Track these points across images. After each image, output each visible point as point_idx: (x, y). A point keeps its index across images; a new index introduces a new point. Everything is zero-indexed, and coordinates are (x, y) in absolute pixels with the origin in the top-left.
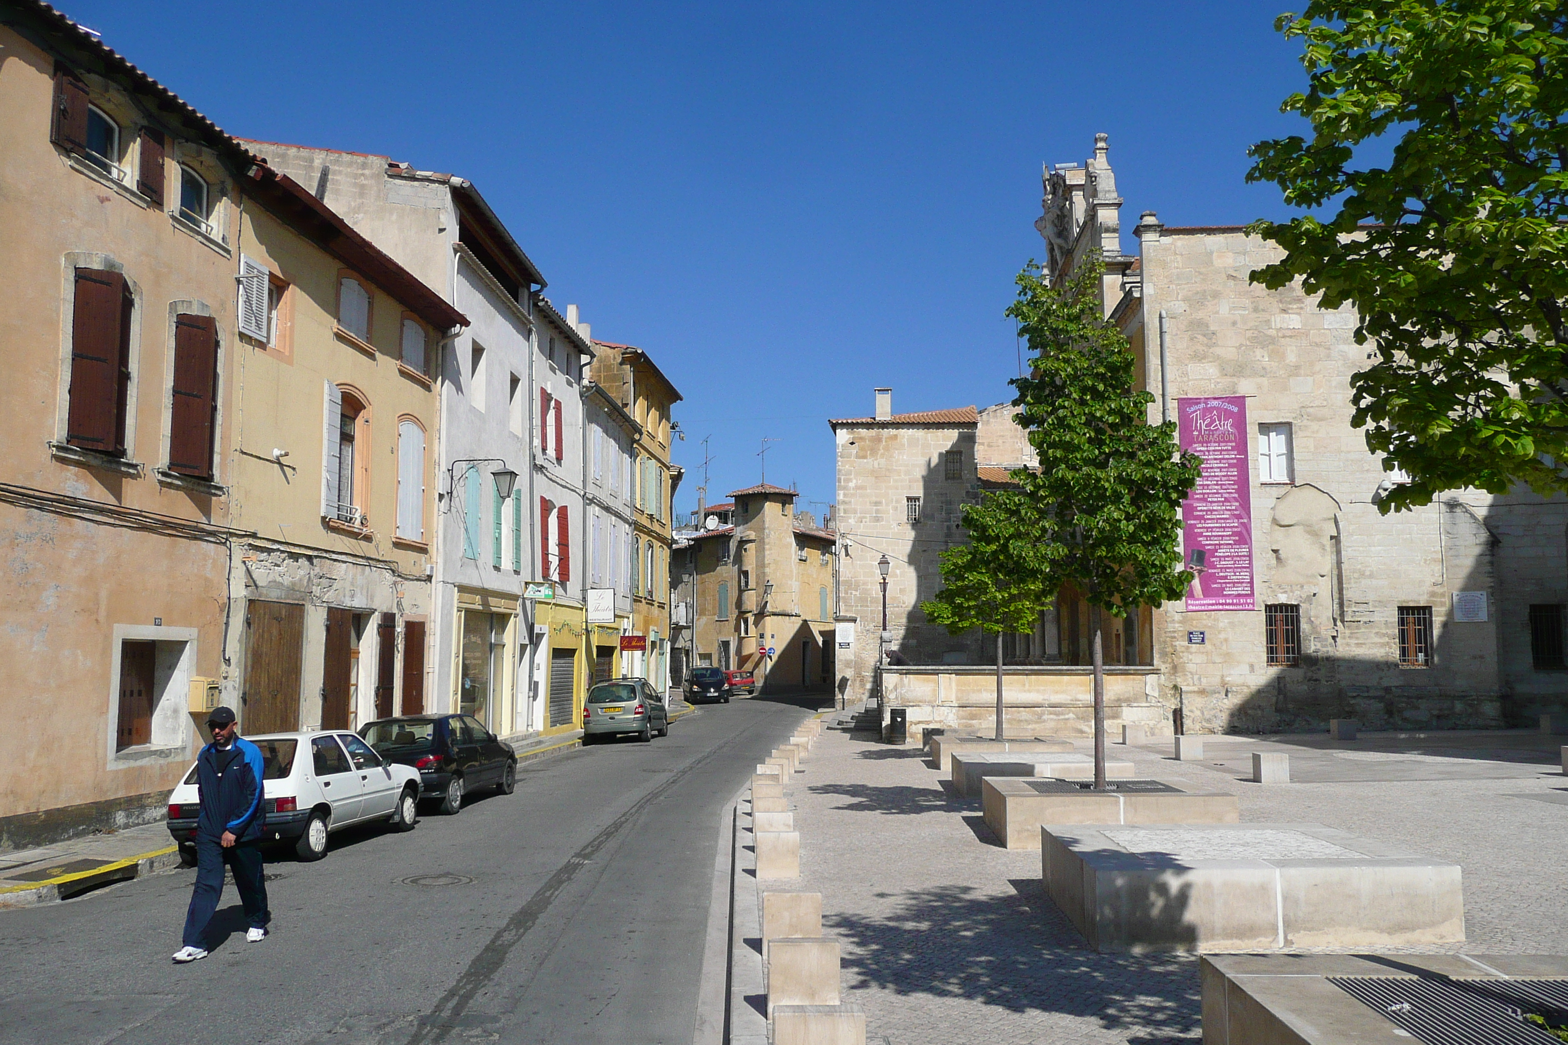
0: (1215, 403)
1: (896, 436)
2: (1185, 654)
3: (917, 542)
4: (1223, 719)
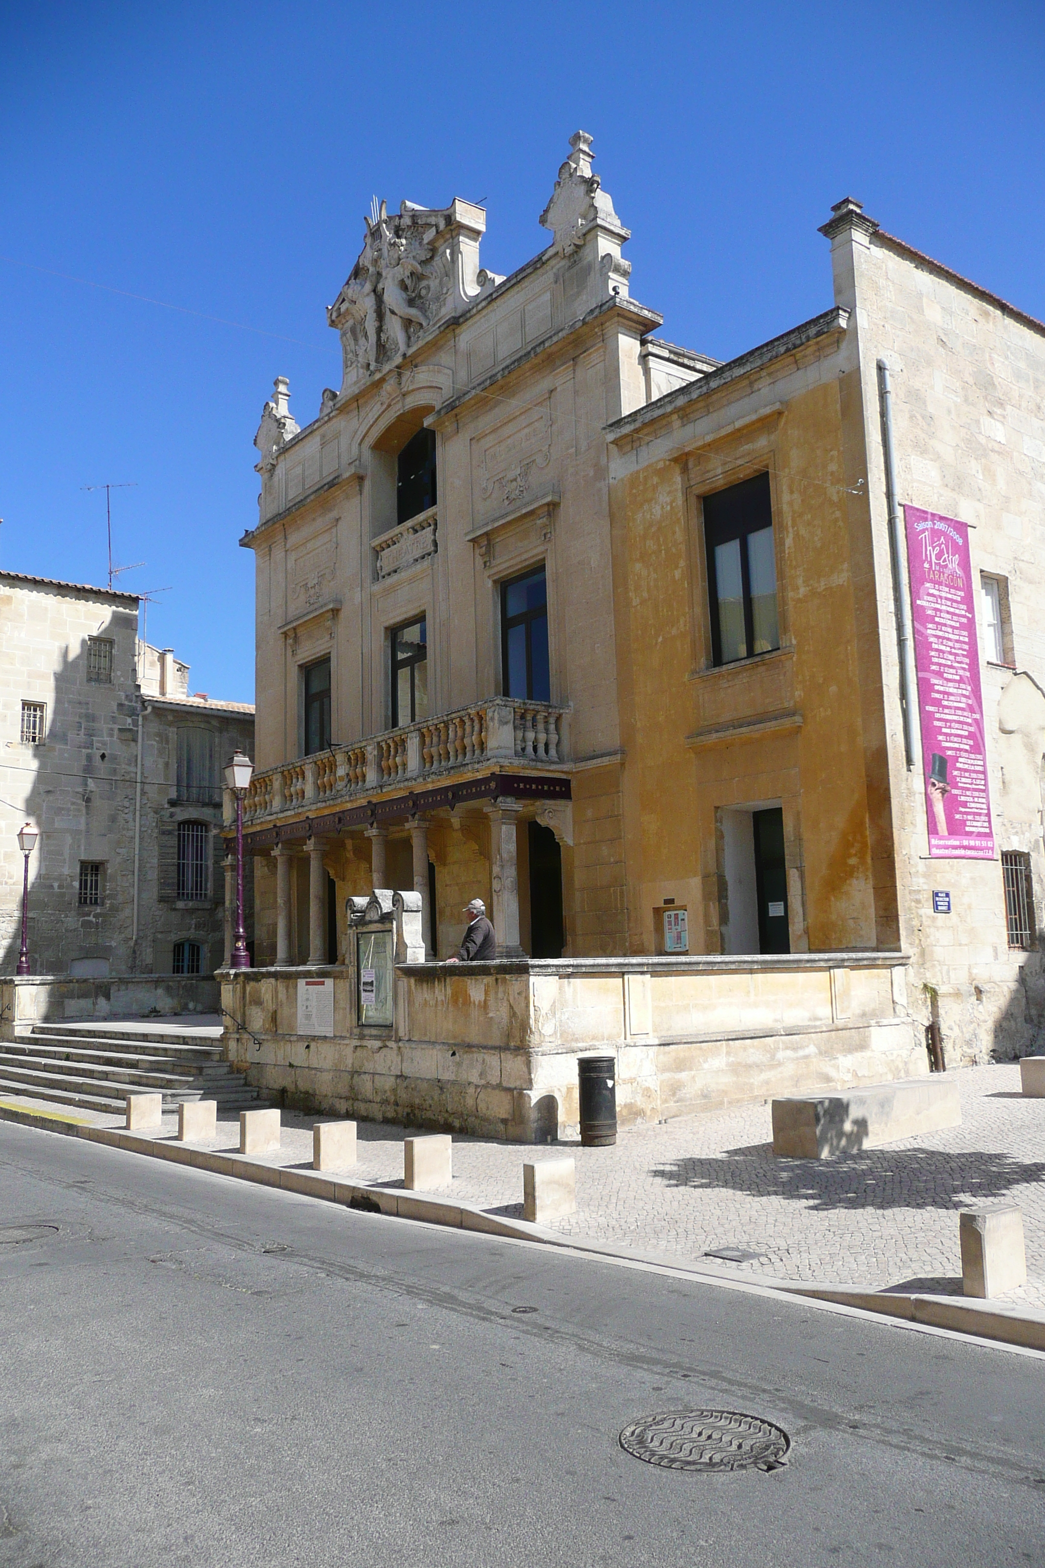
0: (940, 526)
1: (9, 599)
2: (932, 930)
3: (41, 778)
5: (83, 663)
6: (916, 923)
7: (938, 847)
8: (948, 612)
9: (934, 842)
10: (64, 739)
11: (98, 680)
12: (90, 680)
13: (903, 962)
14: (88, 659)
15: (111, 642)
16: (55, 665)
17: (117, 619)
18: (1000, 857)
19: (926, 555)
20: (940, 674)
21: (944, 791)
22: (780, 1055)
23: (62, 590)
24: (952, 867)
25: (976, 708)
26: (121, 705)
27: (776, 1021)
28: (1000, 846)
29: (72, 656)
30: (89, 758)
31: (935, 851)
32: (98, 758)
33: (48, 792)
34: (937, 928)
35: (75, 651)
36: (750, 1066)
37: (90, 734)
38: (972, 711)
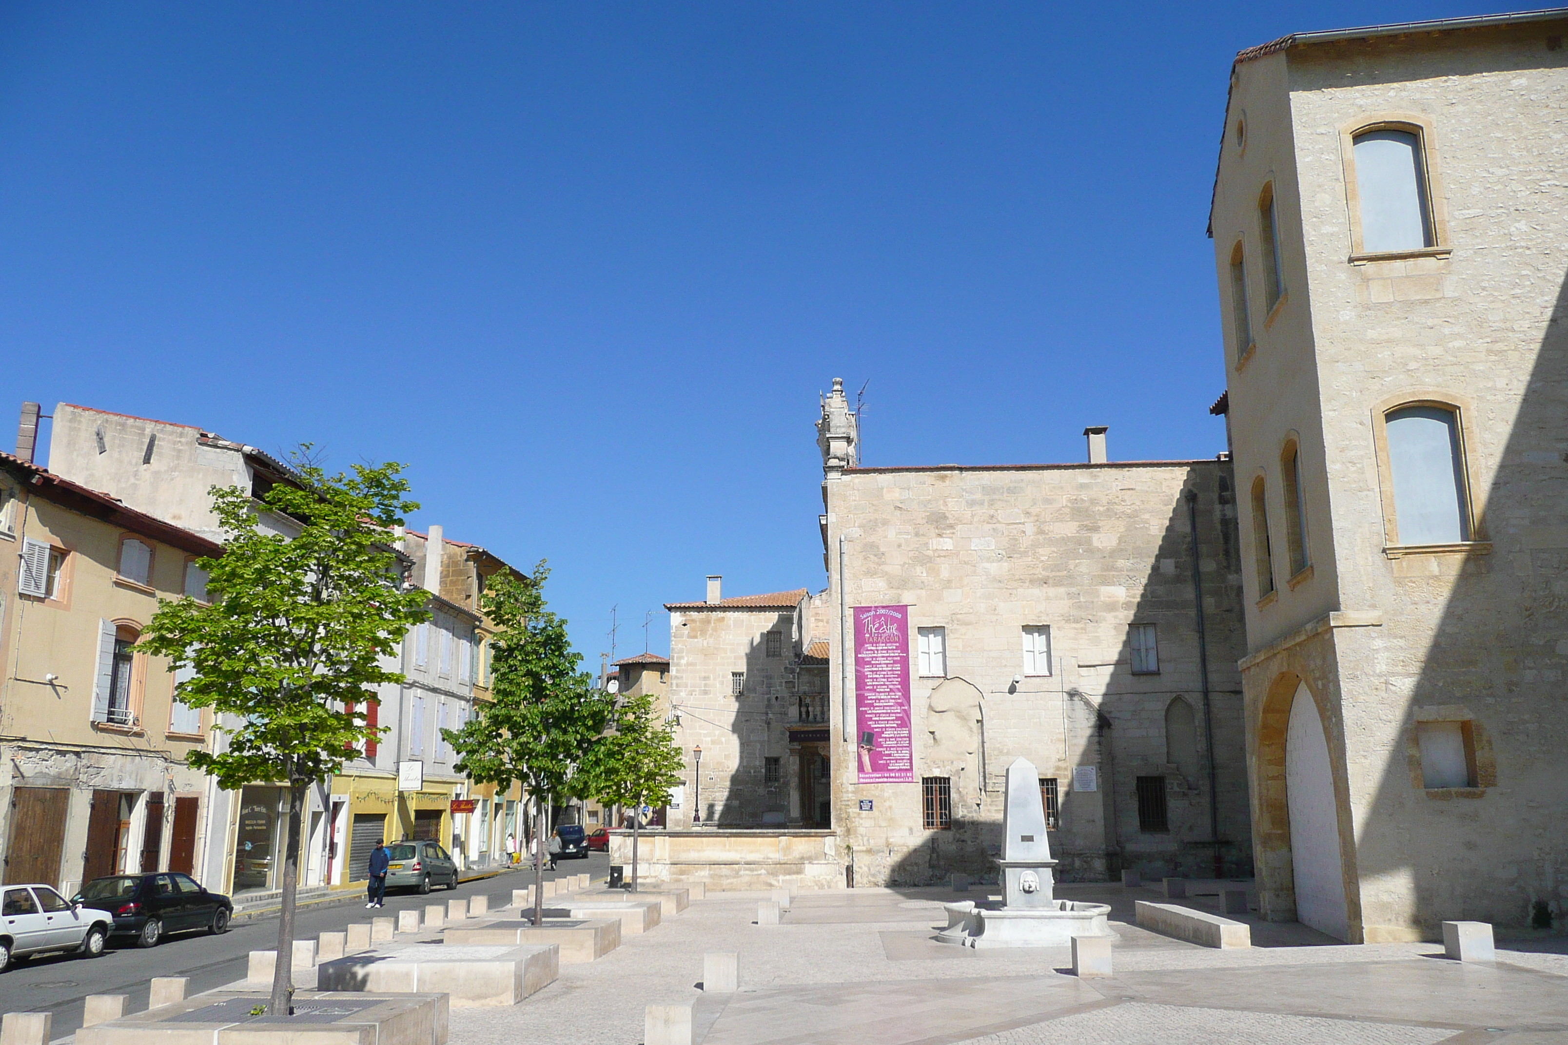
0: (883, 611)
1: (723, 618)
2: (857, 819)
3: (739, 713)
4: (884, 875)
5: (764, 647)
6: (844, 815)
7: (863, 778)
8: (883, 657)
9: (860, 776)
10: (754, 691)
11: (774, 656)
12: (768, 656)
13: (833, 834)
14: (767, 643)
15: (780, 633)
16: (747, 650)
17: (781, 619)
18: (921, 781)
19: (868, 630)
20: (874, 691)
21: (869, 750)
22: (742, 873)
23: (751, 609)
24: (877, 788)
25: (905, 702)
26: (786, 668)
27: (741, 858)
28: (921, 775)
29: (755, 644)
30: (769, 700)
31: (862, 780)
32: (774, 699)
33: (747, 721)
34: (862, 819)
35: (757, 640)
36: (722, 876)
37: (769, 686)
38: (901, 705)
